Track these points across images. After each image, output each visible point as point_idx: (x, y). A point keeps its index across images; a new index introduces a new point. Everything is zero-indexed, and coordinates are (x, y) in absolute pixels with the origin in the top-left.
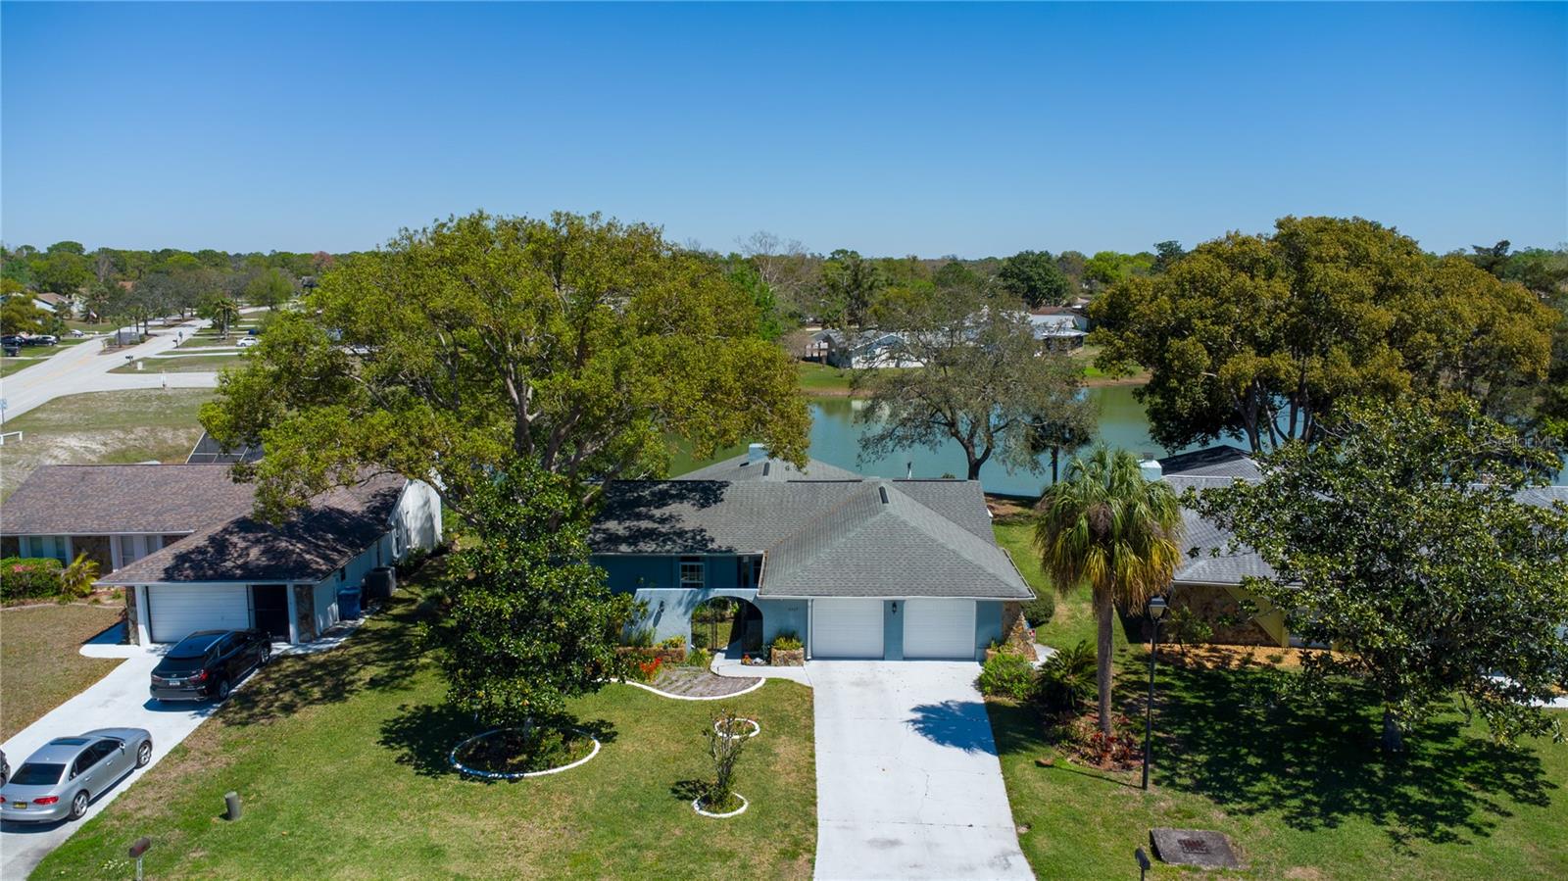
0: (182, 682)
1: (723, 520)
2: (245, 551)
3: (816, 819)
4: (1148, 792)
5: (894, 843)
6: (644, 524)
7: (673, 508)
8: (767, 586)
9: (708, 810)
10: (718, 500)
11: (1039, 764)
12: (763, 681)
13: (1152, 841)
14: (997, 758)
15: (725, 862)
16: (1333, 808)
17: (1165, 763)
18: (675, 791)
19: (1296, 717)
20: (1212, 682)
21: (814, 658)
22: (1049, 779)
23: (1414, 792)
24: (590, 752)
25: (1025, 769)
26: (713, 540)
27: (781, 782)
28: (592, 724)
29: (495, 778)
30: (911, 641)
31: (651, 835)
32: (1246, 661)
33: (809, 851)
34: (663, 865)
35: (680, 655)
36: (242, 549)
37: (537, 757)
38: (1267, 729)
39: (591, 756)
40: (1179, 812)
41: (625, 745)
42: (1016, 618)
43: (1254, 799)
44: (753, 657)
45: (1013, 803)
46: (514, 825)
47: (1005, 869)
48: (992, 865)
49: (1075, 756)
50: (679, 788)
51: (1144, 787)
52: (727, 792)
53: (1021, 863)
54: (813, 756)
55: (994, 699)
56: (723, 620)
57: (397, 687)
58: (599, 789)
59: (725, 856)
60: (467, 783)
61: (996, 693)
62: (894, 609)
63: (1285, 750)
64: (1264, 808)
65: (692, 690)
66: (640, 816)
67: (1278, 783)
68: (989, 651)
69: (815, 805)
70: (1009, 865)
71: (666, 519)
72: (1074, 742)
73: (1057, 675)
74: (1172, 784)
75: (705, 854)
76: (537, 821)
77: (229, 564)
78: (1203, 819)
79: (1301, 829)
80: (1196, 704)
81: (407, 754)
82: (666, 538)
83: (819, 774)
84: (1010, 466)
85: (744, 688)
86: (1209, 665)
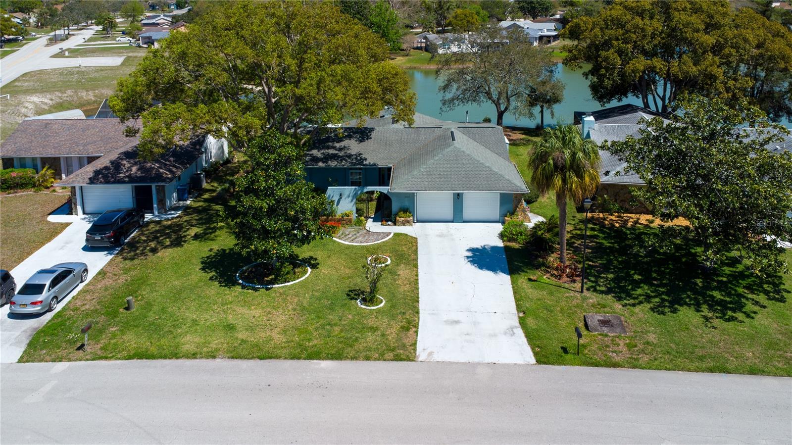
0: (101, 237)
1: (371, 148)
2: (129, 169)
3: (418, 309)
4: (583, 294)
5: (457, 322)
6: (331, 151)
7: (346, 143)
8: (394, 186)
9: (365, 305)
10: (369, 138)
11: (530, 280)
12: (392, 235)
13: (585, 320)
14: (508, 277)
15: (373, 333)
16: (675, 302)
17: (593, 279)
18: (348, 295)
19: (660, 254)
20: (617, 234)
21: (418, 221)
22: (535, 288)
23: (717, 294)
24: (306, 274)
25: (523, 282)
26: (366, 159)
27: (401, 290)
28: (306, 259)
29: (258, 288)
30: (467, 213)
31: (337, 318)
32: (636, 222)
33: (415, 327)
34: (343, 334)
35: (350, 221)
36: (128, 168)
37: (280, 277)
38: (645, 260)
39: (307, 276)
40: (599, 305)
41: (323, 270)
42: (520, 201)
43: (637, 298)
44: (387, 221)
45: (517, 300)
46: (269, 313)
47: (512, 335)
48: (505, 333)
49: (548, 275)
50: (350, 293)
51: (582, 292)
52: (374, 296)
53: (520, 332)
54: (417, 275)
55: (509, 244)
56: (372, 200)
57: (208, 239)
58: (311, 294)
59: (374, 329)
60: (245, 291)
61: (509, 241)
62: (458, 198)
63: (653, 272)
64: (641, 303)
65: (356, 240)
66: (331, 308)
67: (648, 289)
68: (506, 218)
69: (418, 302)
70: (514, 333)
71: (342, 149)
72: (547, 267)
73: (540, 233)
74: (595, 290)
75: (364, 328)
76: (281, 311)
77: (122, 175)
78: (611, 308)
79: (659, 314)
80: (609, 246)
81: (214, 275)
82: (342, 158)
83: (420, 285)
84: (517, 115)
85: (383, 239)
86: (617, 225)
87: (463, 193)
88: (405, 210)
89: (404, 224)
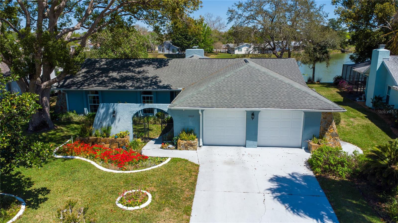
1: (165, 74)
10: (165, 65)
12: (168, 160)
21: (204, 145)
26: (160, 82)
42: (329, 123)
44: (168, 144)
55: (322, 174)
62: (252, 116)
68: (311, 143)
85: (156, 165)
87: (259, 111)
88: (189, 132)
89: (186, 148)
